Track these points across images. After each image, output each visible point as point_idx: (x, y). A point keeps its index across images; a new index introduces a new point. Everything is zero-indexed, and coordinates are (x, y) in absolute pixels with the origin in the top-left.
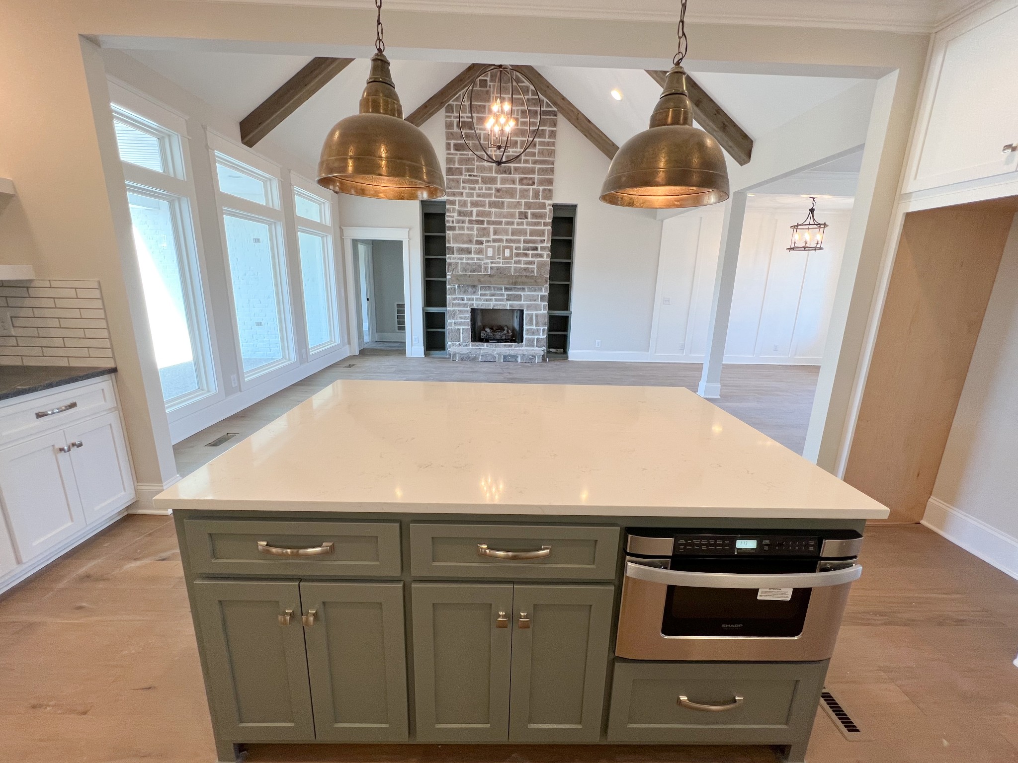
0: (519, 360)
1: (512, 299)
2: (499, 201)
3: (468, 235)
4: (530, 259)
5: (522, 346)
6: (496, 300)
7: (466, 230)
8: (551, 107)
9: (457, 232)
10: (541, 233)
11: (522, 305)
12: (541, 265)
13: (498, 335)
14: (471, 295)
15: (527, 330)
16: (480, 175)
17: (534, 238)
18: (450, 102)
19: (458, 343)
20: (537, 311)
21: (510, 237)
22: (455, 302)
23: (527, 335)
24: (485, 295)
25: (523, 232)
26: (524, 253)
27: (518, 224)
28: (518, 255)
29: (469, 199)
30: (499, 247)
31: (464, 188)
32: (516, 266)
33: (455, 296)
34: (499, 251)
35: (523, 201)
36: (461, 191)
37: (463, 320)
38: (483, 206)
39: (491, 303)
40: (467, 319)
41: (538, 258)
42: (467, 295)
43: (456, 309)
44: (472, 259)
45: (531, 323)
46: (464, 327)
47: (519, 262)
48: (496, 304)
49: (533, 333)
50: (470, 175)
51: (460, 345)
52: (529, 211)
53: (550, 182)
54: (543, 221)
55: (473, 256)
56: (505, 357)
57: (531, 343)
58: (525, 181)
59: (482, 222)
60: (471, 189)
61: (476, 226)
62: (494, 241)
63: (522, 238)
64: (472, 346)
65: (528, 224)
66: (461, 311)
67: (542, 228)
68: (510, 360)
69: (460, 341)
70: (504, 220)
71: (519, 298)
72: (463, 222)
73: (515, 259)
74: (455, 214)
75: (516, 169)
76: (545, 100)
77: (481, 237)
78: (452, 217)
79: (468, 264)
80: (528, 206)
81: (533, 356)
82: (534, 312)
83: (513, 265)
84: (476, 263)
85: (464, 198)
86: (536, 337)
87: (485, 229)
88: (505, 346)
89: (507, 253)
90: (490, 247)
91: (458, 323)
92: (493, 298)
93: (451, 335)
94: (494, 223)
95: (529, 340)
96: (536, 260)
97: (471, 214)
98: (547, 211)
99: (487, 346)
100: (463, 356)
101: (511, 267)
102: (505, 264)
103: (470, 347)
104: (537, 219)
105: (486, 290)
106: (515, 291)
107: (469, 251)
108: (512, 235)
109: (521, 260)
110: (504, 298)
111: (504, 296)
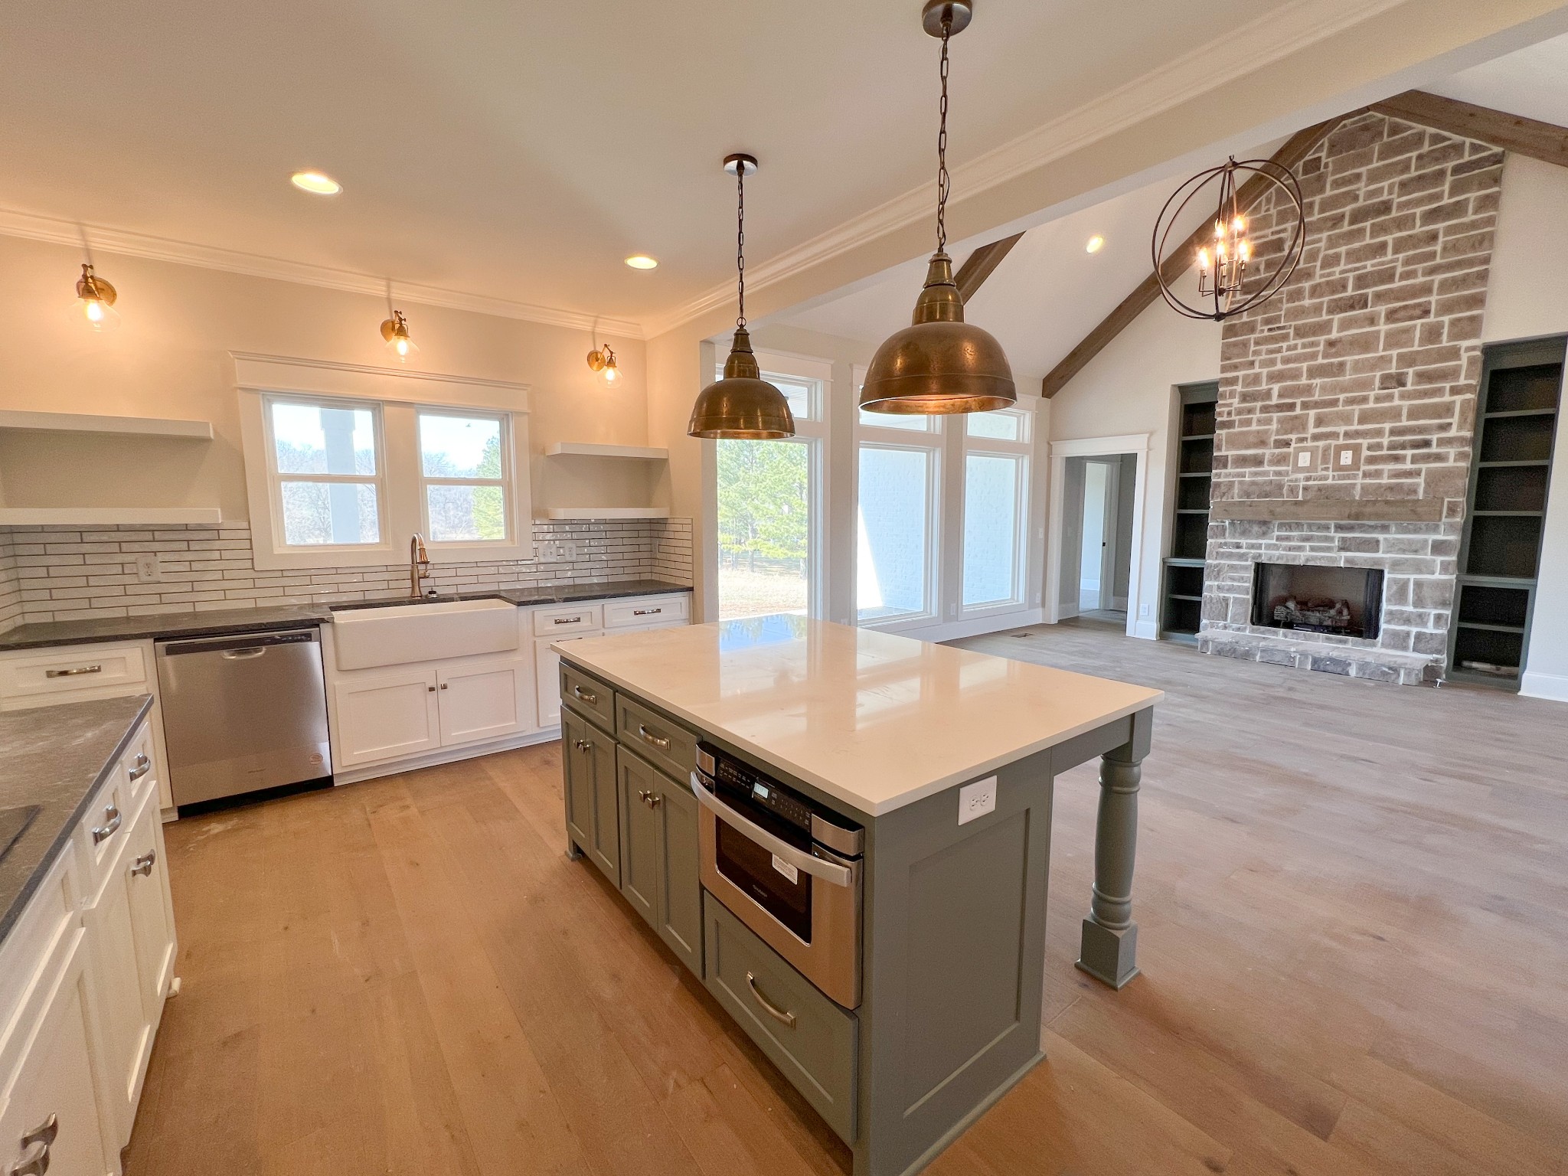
0: (1353, 671)
1: (1353, 548)
2: (1332, 364)
3: (1258, 432)
4: (1408, 466)
5: (1374, 645)
6: (1312, 549)
7: (1254, 424)
8: (1485, 149)
9: (1237, 430)
10: (1448, 409)
11: (1379, 561)
12: (1437, 478)
13: (1314, 617)
14: (1257, 538)
15: (1391, 613)
16: (1293, 323)
17: (1423, 422)
19: (1222, 623)
20: (1421, 572)
21: (1355, 427)
22: (1222, 550)
23: (1388, 622)
24: (1288, 538)
25: (1392, 414)
26: (1391, 455)
27: (1378, 399)
28: (1371, 460)
29: (1265, 371)
30: (1326, 449)
31: (1255, 353)
32: (1368, 481)
33: (1223, 541)
34: (1329, 457)
35: (1394, 353)
36: (1251, 358)
37: (1235, 584)
38: (1296, 377)
39: (1302, 554)
40: (1246, 582)
41: (1430, 462)
42: (1247, 539)
43: (1222, 562)
44: (1264, 474)
45: (1400, 600)
46: (1238, 596)
47: (1378, 474)
48: (1312, 557)
49: (1408, 621)
50: (1270, 330)
51: (1225, 627)
52: (1411, 371)
53: (1478, 301)
54: (1448, 386)
55: (1266, 468)
56: (1315, 661)
57: (1399, 641)
58: (1402, 314)
59: (1290, 407)
60: (1271, 352)
61: (1275, 416)
62: (1316, 437)
63: (1387, 426)
64: (1253, 631)
65: (1406, 396)
66: (1232, 567)
67: (1447, 398)
68: (1329, 668)
69: (1226, 620)
70: (1342, 397)
71: (1374, 545)
72: (1250, 411)
73: (1364, 468)
74: (1236, 400)
75: (1379, 297)
76: (1468, 141)
77: (1286, 433)
78: (1230, 405)
79: (1253, 483)
80: (1407, 360)
81: (1390, 668)
82: (1412, 577)
83: (1360, 481)
84: (1271, 481)
85: (1257, 370)
86: (1414, 630)
87: (1296, 417)
88: (1328, 639)
89: (1346, 458)
90: (1304, 449)
91: (1226, 588)
92: (1307, 544)
93: (1208, 607)
94: (1316, 405)
95: (1395, 634)
96: (1424, 466)
97: (1268, 394)
98: (1464, 361)
99: (1286, 637)
100: (1221, 646)
101: (1355, 484)
102: (1339, 479)
103: (1247, 632)
104: (1431, 383)
105: (1291, 530)
106: (1361, 532)
107: (1258, 461)
108: (1360, 422)
109: (1383, 470)
110: (1332, 545)
111: (1334, 542)
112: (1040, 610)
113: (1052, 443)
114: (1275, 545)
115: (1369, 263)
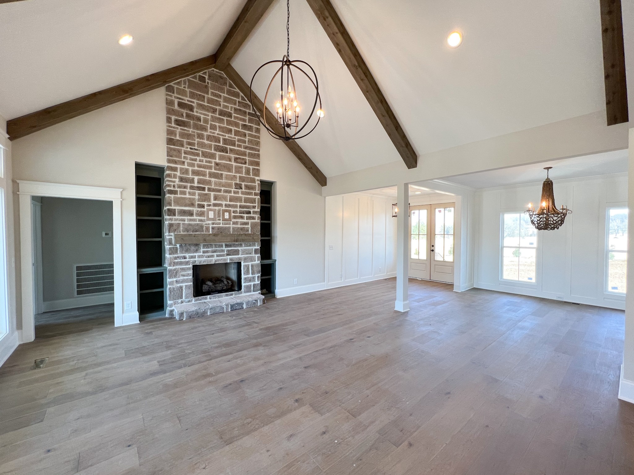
0: (245, 306)
1: (231, 254)
2: (218, 173)
3: (190, 198)
4: (245, 221)
5: (242, 293)
6: (218, 256)
7: (187, 194)
8: (256, 112)
9: (178, 196)
10: (253, 201)
11: (240, 259)
12: (253, 225)
13: (219, 286)
14: (194, 253)
15: (245, 279)
16: (201, 149)
17: (248, 204)
18: (171, 84)
19: (180, 301)
20: (252, 262)
21: (228, 203)
22: (176, 261)
23: (245, 282)
24: (207, 252)
25: (239, 199)
26: (240, 216)
27: (234, 193)
28: (235, 217)
29: (190, 168)
30: (219, 211)
31: (185, 158)
32: (234, 226)
33: (176, 255)
34: (218, 214)
35: (238, 175)
36: (183, 160)
37: (185, 278)
38: (204, 175)
39: (213, 258)
40: (190, 276)
41: (251, 220)
42: (189, 254)
43: (177, 267)
44: (194, 220)
45: (247, 272)
46: (186, 284)
47: (236, 223)
48: (218, 259)
49: (250, 281)
50: (191, 148)
51: (182, 302)
52: (243, 184)
53: (258, 164)
54: (253, 192)
55: (195, 217)
56: (231, 306)
57: (248, 289)
58: (239, 160)
59: (204, 189)
60: (192, 160)
61: (197, 192)
62: (215, 205)
63: (238, 204)
64: (196, 300)
65: (242, 193)
66: (183, 269)
67: (253, 197)
68: (237, 308)
69: (182, 299)
70: (223, 189)
71: (237, 252)
72: (185, 187)
73: (233, 220)
74: (177, 180)
75: (231, 150)
77: (202, 202)
79: (190, 225)
80: (242, 179)
82: (250, 263)
83: (231, 226)
84: (198, 224)
85: (186, 166)
86: (252, 283)
87: (206, 194)
88: (227, 295)
89: (227, 215)
90: (211, 210)
91: (180, 281)
92: (215, 254)
93: (172, 294)
94: (214, 190)
95: (246, 287)
96: (250, 221)
97: (192, 181)
98: (257, 184)
99: (211, 299)
100: (191, 313)
101: (230, 227)
102: (225, 225)
103: (193, 302)
104: (249, 190)
105: (208, 248)
106: (234, 247)
107: (191, 214)
108: (230, 201)
109: (238, 222)
110: (224, 253)
111: (225, 252)
112: (16, 333)
113: (17, 181)
114: (203, 255)
115: (227, 135)
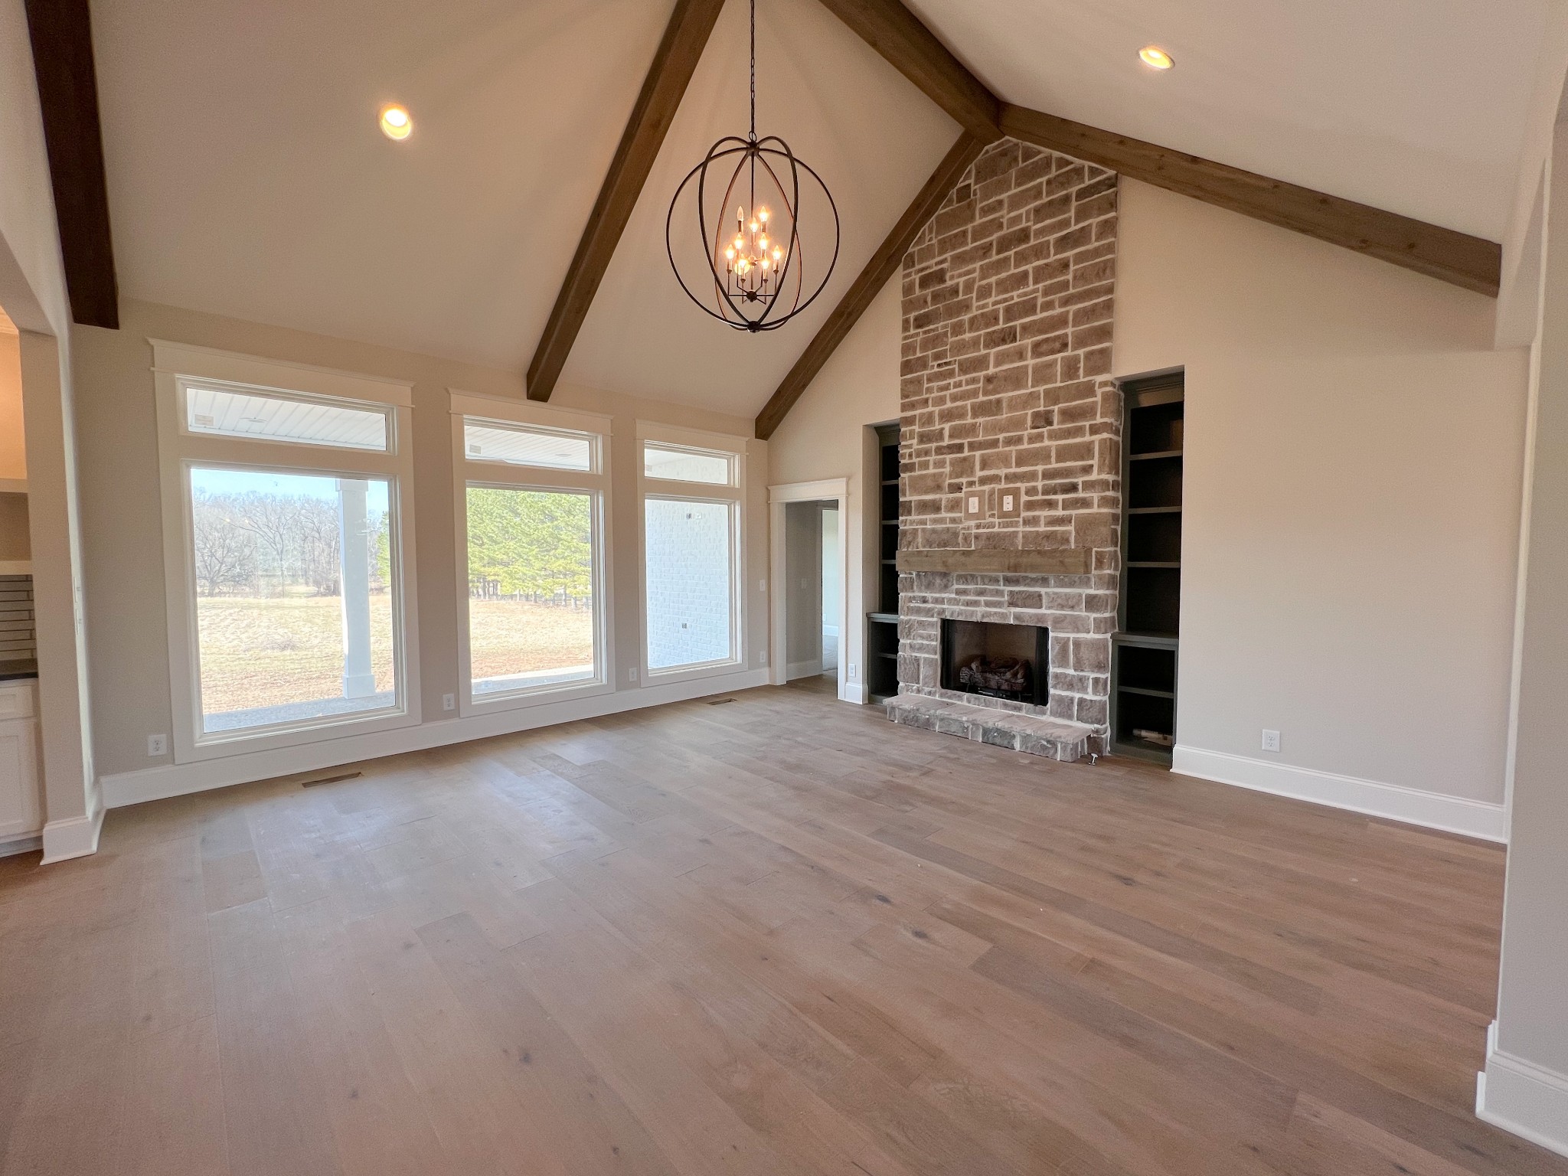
0: (1017, 745)
1: (1020, 603)
2: (991, 401)
3: (935, 475)
4: (1060, 512)
5: (1044, 713)
6: (988, 604)
7: (931, 467)
8: (1102, 172)
9: (917, 473)
10: (1086, 451)
11: (1041, 618)
12: (1085, 526)
13: (994, 680)
14: (940, 592)
15: (1057, 676)
16: (957, 358)
17: (1069, 464)
18: (910, 250)
19: (915, 686)
20: (1078, 631)
21: (1014, 470)
22: (911, 605)
23: (1055, 687)
24: (964, 592)
25: (1043, 456)
26: (1045, 500)
27: (1031, 440)
28: (1030, 506)
29: (937, 409)
30: (991, 494)
31: (929, 390)
32: (1028, 529)
33: (910, 594)
34: (992, 502)
35: (1041, 389)
36: (925, 396)
37: (925, 642)
38: (962, 415)
39: (978, 609)
40: (932, 640)
41: (1078, 508)
42: (932, 593)
43: (913, 618)
44: (942, 521)
45: (1063, 661)
46: (927, 656)
47: (1034, 521)
48: (986, 612)
49: (1070, 686)
50: (939, 365)
51: (919, 691)
52: (1056, 408)
53: (1105, 333)
54: (1087, 424)
55: (943, 514)
56: (986, 732)
57: (1065, 708)
58: (1045, 347)
59: (959, 448)
60: (941, 389)
61: (948, 457)
62: (983, 481)
63: (1040, 468)
64: (942, 696)
65: (1053, 436)
66: (921, 624)
67: (1087, 438)
68: (998, 741)
69: (918, 683)
70: (1001, 436)
71: (1036, 600)
72: (927, 453)
73: (1023, 514)
74: (915, 441)
75: (1025, 328)
76: (1087, 164)
77: (957, 477)
78: (910, 446)
79: (934, 531)
80: (1053, 397)
81: (1048, 742)
82: (1072, 636)
83: (1021, 529)
84: (948, 529)
85: (930, 409)
87: (965, 459)
88: (1006, 706)
89: (1008, 503)
90: (973, 494)
91: (917, 646)
92: (982, 599)
93: (903, 668)
94: (981, 446)
95: (1060, 700)
96: (1074, 512)
97: (940, 435)
98: (1099, 398)
99: (969, 702)
100: (906, 714)
101: (1017, 532)
102: (1004, 527)
103: (937, 697)
104: (1073, 422)
105: (968, 584)
106: (1025, 585)
107: (935, 507)
108: (1018, 465)
109: (1039, 517)
110: (1002, 599)
111: (1004, 597)
112: (766, 670)
113: (769, 488)
114: (955, 599)
115: (1015, 293)
